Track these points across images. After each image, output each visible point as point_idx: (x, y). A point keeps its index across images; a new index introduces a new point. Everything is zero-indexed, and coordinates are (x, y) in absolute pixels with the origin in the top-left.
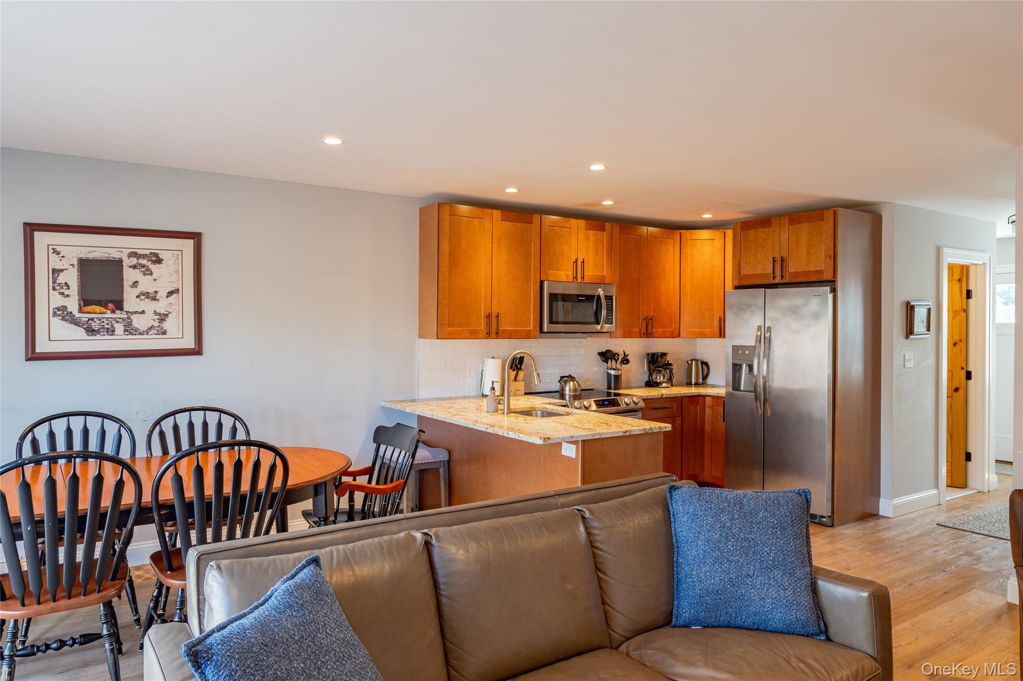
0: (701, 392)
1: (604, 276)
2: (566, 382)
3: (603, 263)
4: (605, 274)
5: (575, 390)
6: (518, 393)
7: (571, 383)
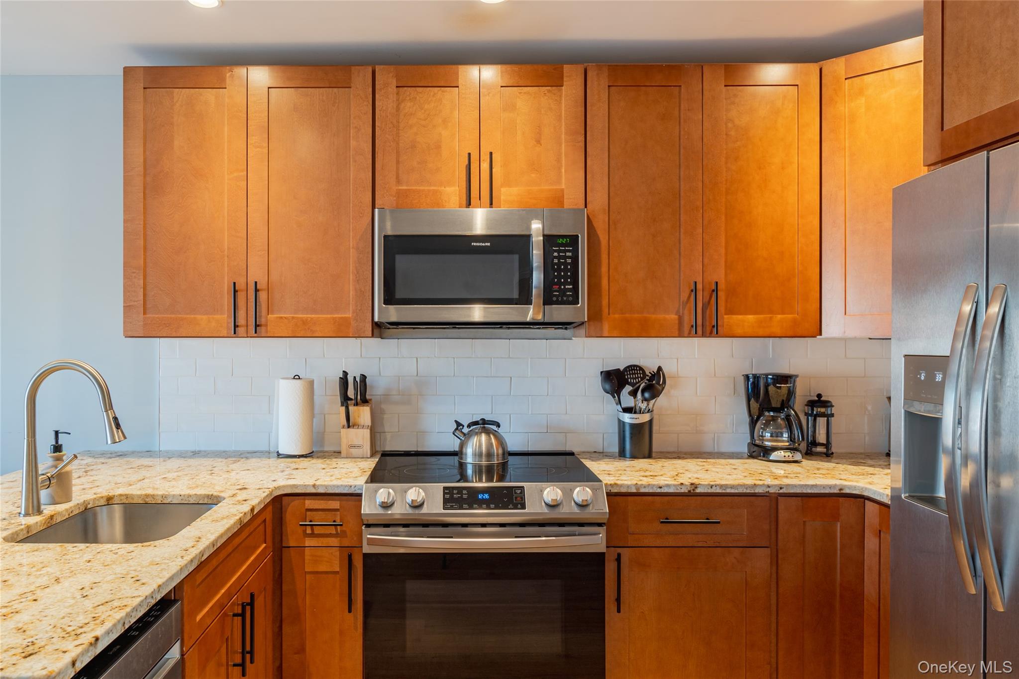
0: (850, 487)
1: (562, 190)
2: (468, 436)
3: (559, 160)
4: (563, 187)
5: (489, 455)
6: (354, 451)
7: (484, 437)
